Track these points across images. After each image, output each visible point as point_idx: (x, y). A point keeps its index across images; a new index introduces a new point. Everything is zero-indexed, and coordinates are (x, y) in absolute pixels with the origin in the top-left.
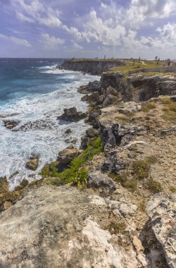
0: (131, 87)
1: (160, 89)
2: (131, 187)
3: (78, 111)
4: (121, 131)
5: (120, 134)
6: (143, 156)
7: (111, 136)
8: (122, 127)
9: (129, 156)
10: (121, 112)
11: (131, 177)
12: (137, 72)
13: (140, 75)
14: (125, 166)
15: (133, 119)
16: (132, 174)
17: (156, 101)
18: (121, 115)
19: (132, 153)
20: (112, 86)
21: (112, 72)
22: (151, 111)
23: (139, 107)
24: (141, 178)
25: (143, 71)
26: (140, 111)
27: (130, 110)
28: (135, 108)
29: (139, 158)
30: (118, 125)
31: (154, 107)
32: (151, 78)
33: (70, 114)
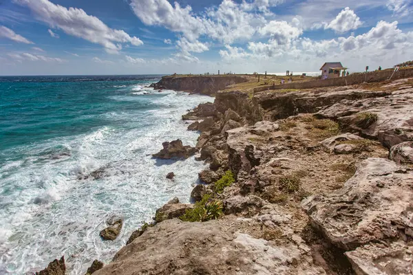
0: (260, 108)
1: (299, 107)
2: (281, 201)
3: (184, 145)
4: (257, 153)
5: (256, 157)
6: (290, 171)
7: (244, 162)
8: (257, 149)
9: (273, 173)
10: (253, 132)
11: (279, 193)
12: (265, 89)
13: (269, 92)
14: (270, 182)
15: (271, 139)
16: (280, 189)
17: (295, 119)
18: (254, 136)
19: (275, 169)
20: (232, 108)
21: (230, 90)
22: (291, 129)
23: (276, 126)
24: (291, 191)
25: (273, 87)
26: (277, 130)
27: (265, 130)
28: (270, 127)
29: (285, 173)
30: (252, 147)
31: (294, 126)
32: (285, 95)
33: (172, 150)
